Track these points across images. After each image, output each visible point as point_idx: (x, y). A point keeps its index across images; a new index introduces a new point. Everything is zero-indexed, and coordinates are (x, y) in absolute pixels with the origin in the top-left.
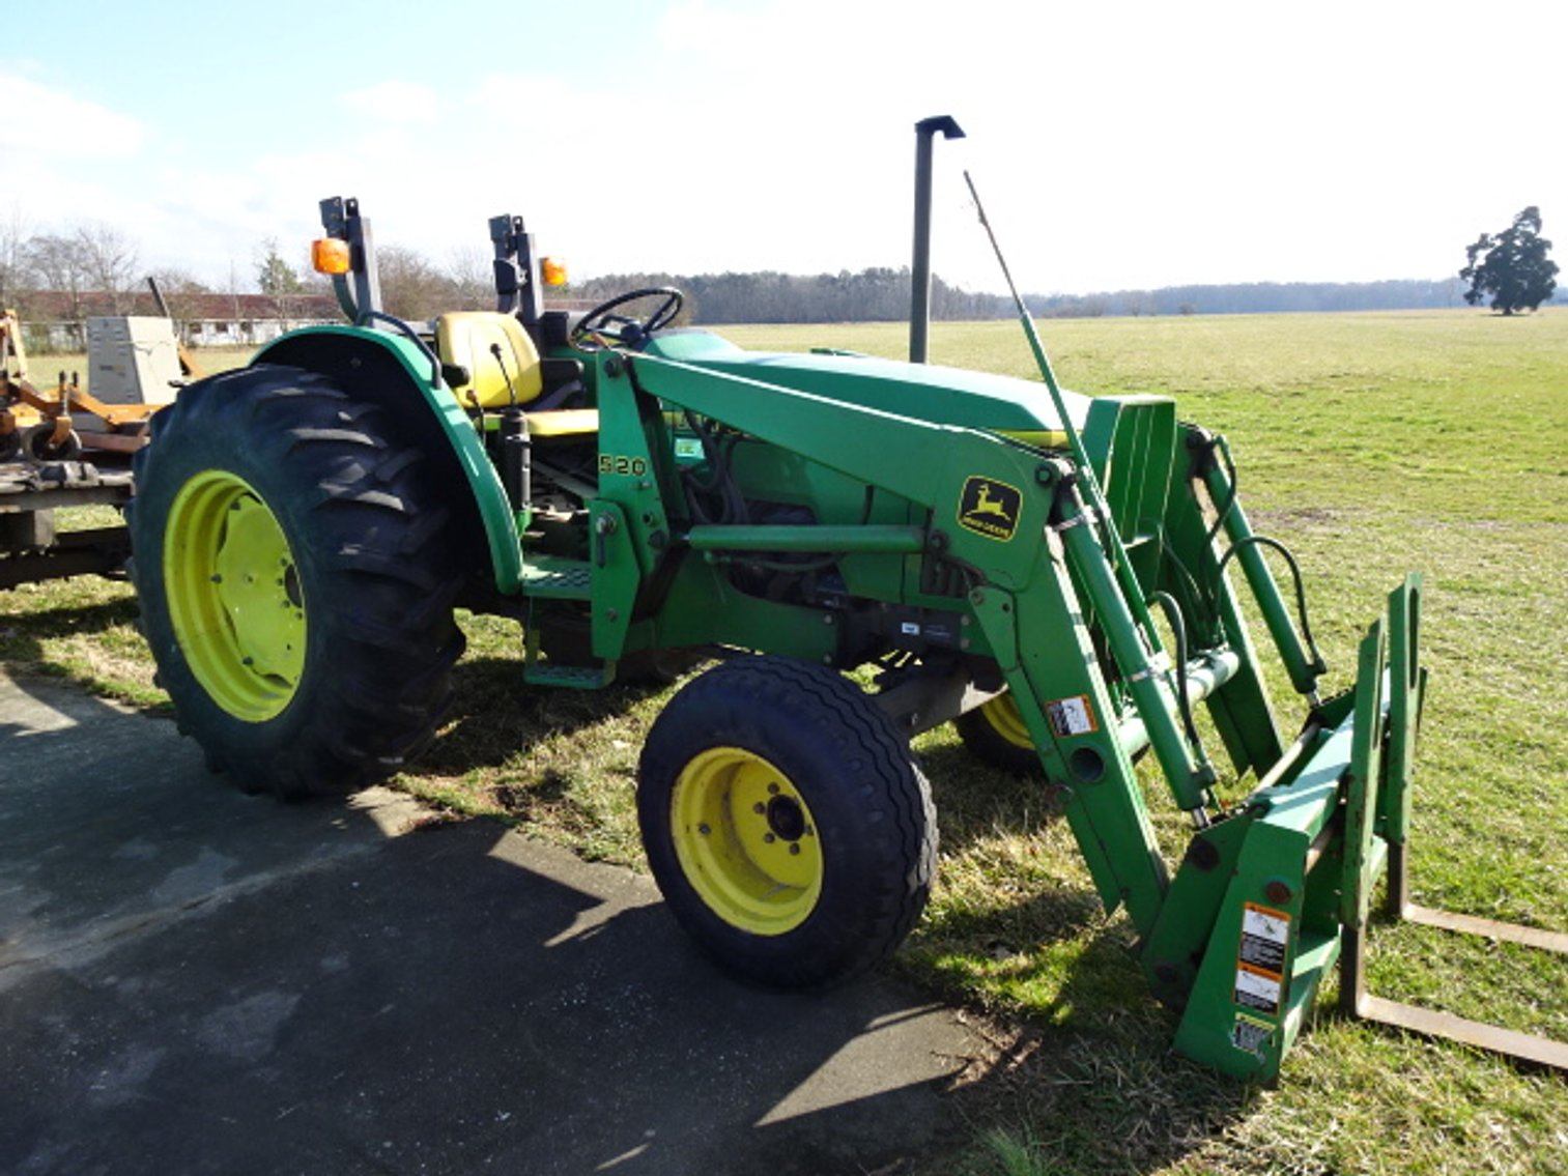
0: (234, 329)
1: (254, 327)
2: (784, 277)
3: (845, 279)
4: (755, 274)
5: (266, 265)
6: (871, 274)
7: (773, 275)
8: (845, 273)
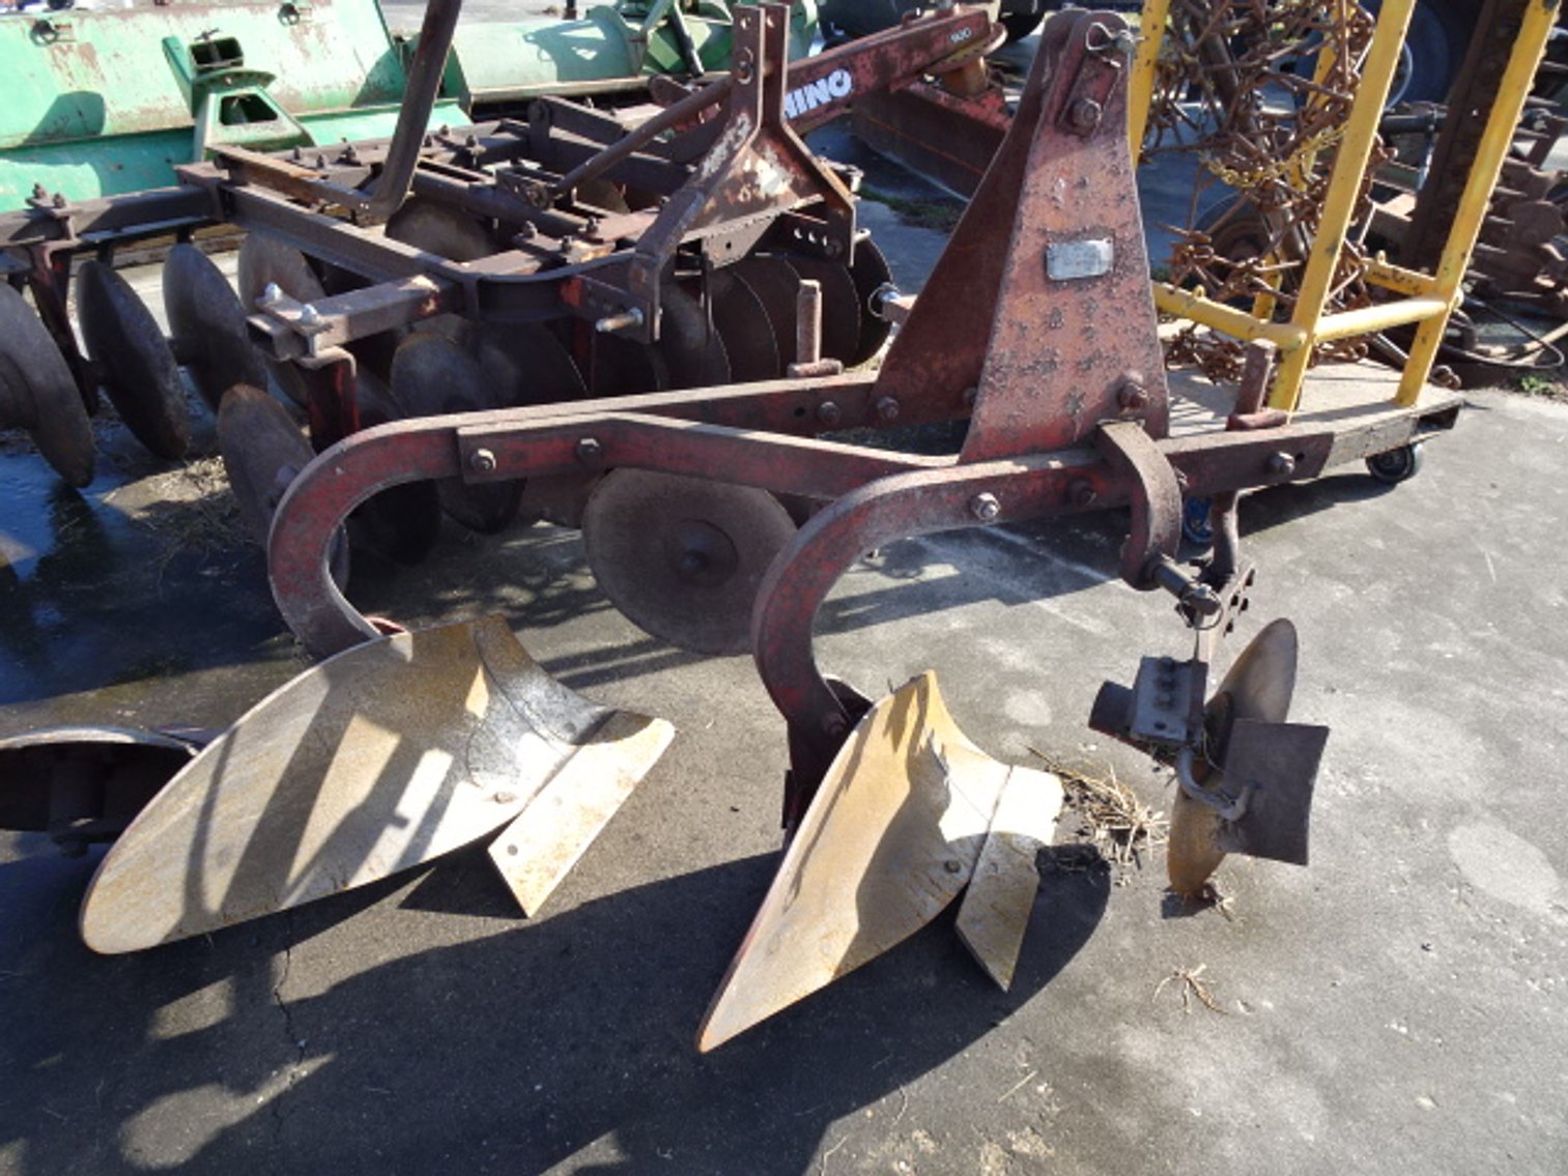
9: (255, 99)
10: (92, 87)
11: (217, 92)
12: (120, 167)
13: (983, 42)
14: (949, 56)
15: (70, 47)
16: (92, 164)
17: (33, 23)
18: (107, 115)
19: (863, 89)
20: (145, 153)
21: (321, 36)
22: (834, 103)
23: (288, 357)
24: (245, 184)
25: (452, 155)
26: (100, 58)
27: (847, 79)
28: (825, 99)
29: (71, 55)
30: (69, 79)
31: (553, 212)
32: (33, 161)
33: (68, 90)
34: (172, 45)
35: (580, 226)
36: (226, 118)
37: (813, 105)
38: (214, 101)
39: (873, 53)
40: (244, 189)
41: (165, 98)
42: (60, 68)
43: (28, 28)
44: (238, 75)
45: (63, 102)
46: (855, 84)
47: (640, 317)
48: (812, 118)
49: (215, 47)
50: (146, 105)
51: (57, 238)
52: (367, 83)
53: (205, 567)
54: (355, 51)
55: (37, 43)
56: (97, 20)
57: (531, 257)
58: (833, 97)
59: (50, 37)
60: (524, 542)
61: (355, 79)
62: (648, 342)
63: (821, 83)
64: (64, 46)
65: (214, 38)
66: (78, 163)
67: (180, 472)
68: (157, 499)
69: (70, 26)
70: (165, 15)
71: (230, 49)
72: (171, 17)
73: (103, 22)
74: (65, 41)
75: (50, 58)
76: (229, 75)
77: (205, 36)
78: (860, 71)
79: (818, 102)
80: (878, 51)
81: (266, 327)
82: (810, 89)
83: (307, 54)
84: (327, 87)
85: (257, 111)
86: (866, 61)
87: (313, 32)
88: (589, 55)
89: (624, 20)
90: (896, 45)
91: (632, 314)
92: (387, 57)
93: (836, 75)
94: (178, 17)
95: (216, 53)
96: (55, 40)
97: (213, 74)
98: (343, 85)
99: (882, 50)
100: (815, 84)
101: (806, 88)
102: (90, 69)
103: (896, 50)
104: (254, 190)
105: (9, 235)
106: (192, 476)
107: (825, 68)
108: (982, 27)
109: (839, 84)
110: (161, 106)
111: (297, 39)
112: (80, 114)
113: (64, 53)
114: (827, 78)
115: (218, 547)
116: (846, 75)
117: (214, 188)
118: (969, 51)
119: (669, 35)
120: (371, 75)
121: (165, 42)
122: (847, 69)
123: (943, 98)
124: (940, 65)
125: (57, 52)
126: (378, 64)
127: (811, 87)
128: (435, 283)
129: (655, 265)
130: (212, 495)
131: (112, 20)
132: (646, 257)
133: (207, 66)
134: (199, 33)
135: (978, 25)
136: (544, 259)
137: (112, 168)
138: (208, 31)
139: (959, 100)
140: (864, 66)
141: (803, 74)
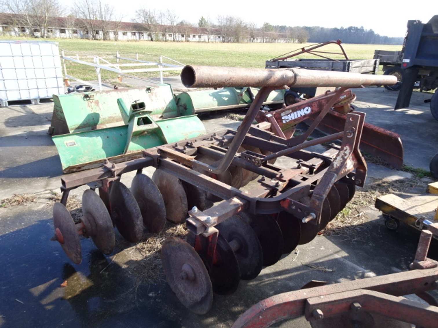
0: (197, 37)
1: (201, 37)
2: (322, 28)
3: (341, 30)
4: (313, 27)
5: (201, 20)
6: (350, 28)
7: (318, 27)
8: (342, 28)
9: (147, 118)
10: (97, 112)
11: (137, 116)
12: (108, 137)
13: (350, 99)
14: (339, 102)
15: (93, 101)
16: (101, 137)
17: (84, 95)
18: (100, 119)
19: (314, 112)
20: (115, 133)
21: (156, 96)
22: (305, 115)
23: (200, 233)
24: (165, 158)
25: (218, 142)
26: (100, 104)
27: (310, 109)
28: (303, 114)
29: (93, 103)
30: (91, 109)
31: (262, 167)
32: (85, 136)
33: (90, 112)
34: (120, 100)
35: (277, 174)
36: (139, 124)
37: (299, 116)
38: (136, 119)
39: (318, 102)
40: (165, 159)
41: (115, 114)
42: (90, 107)
43: (83, 96)
44: (143, 112)
45: (89, 115)
46: (312, 110)
47: (315, 216)
48: (299, 120)
49: (138, 105)
50: (111, 116)
51: (111, 177)
52: (167, 107)
53: (150, 292)
54: (164, 99)
55: (84, 100)
56: (100, 94)
57: (266, 188)
58: (305, 114)
59: (88, 98)
60: (255, 283)
61: (164, 106)
62: (316, 224)
63: (302, 110)
64: (91, 101)
65: (138, 102)
66: (97, 136)
67: (134, 247)
68: (129, 259)
69: (93, 96)
70: (118, 92)
71: (142, 105)
72: (119, 92)
73: (102, 94)
74: (91, 100)
75: (87, 104)
76: (140, 112)
77: (135, 101)
78: (314, 107)
79: (301, 115)
80: (319, 102)
81: (194, 223)
82: (299, 112)
83: (152, 100)
84: (156, 109)
85: (147, 121)
86: (316, 104)
87: (154, 95)
88: (226, 99)
89: (235, 89)
90: (324, 100)
91: (312, 215)
92: (172, 101)
93: (307, 108)
94: (120, 92)
95: (138, 106)
96: (89, 99)
97: (137, 112)
98: (161, 108)
99: (320, 101)
100: (300, 110)
101: (298, 112)
102: (97, 107)
103: (324, 101)
104: (169, 160)
105: (98, 177)
106: (139, 249)
107: (304, 106)
108: (349, 95)
109: (307, 110)
110: (114, 116)
111: (150, 96)
112: (93, 119)
113: (91, 103)
114: (304, 109)
115: (153, 283)
116: (310, 108)
117: (156, 159)
118: (346, 101)
119: (247, 93)
120: (168, 105)
121: (118, 100)
122: (310, 106)
123: (336, 114)
124: (337, 105)
125: (89, 103)
126: (170, 102)
127: (299, 111)
128: (241, 201)
129: (322, 199)
130: (146, 257)
131: (104, 93)
132: (318, 196)
133: (135, 110)
134: (134, 101)
135: (348, 94)
136: (270, 189)
137: (106, 137)
138: (136, 100)
139: (343, 115)
140: (315, 106)
141: (297, 108)
